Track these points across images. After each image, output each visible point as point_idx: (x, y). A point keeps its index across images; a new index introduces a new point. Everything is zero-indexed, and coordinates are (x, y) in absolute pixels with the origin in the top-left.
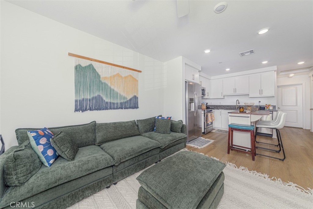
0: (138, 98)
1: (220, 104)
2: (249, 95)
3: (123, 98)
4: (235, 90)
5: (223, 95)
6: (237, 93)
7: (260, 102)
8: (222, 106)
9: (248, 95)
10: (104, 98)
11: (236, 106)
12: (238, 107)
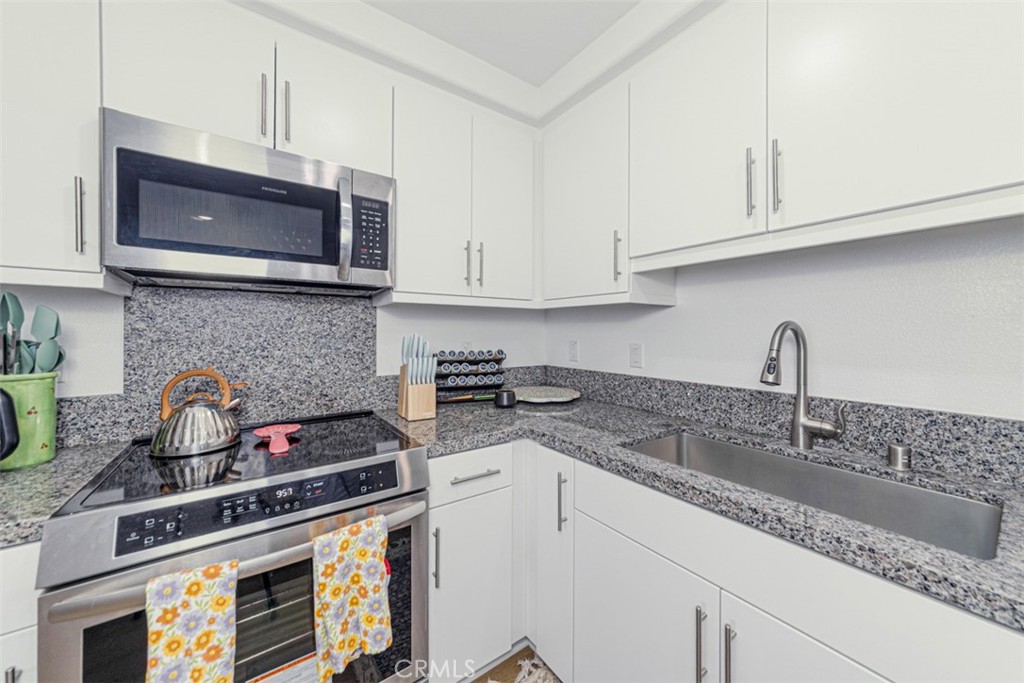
4: (762, 180)
8: (647, 382)
11: (796, 405)
12: (827, 427)
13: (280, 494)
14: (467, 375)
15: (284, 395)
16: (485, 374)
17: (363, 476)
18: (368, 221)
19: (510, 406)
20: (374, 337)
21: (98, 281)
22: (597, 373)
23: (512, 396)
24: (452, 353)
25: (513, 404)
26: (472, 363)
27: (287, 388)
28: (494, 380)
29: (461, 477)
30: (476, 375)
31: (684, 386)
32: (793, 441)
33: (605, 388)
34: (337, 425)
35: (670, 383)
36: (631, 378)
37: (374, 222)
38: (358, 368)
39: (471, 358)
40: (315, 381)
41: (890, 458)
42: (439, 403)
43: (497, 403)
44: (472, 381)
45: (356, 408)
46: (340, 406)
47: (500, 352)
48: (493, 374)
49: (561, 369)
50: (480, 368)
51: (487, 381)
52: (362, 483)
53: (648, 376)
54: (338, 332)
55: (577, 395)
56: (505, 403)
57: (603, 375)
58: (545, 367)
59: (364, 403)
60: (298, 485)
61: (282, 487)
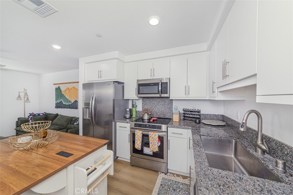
0: (77, 101)
3: (69, 101)
10: (63, 103)
13: (147, 126)
15: (158, 113)
16: (194, 115)
17: (157, 126)
18: (164, 86)
20: (172, 105)
21: (137, 98)
24: (186, 109)
25: (200, 123)
26: (191, 112)
27: (159, 112)
28: (196, 116)
29: (174, 132)
34: (166, 120)
37: (165, 86)
38: (169, 110)
39: (191, 111)
40: (163, 112)
43: (195, 122)
44: (191, 116)
45: (169, 118)
46: (166, 117)
49: (225, 116)
50: (193, 113)
52: (157, 127)
54: (166, 104)
56: (198, 122)
58: (223, 115)
59: (171, 117)
60: (149, 125)
61: (147, 125)
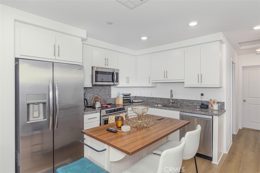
1: (152, 95)
2: (184, 82)
4: (166, 74)
5: (151, 82)
6: (168, 78)
7: (202, 95)
8: (153, 98)
9: (183, 84)
11: (170, 100)
12: (173, 102)
14: (125, 98)
16: (128, 97)
17: (122, 109)
19: (132, 102)
20: (111, 92)
22: (145, 97)
23: (132, 101)
25: (133, 102)
28: (129, 98)
30: (126, 98)
31: (158, 98)
32: (170, 104)
33: (147, 99)
35: (157, 98)
36: (151, 97)
37: (117, 76)
38: (109, 97)
40: (104, 99)
41: (178, 104)
42: (123, 102)
43: (130, 102)
46: (107, 103)
47: (130, 94)
48: (129, 97)
49: (138, 97)
50: (127, 96)
51: (128, 99)
53: (154, 97)
55: (142, 101)
57: (146, 97)
58: (135, 96)
59: (110, 103)
60: (117, 109)
61: (116, 109)
